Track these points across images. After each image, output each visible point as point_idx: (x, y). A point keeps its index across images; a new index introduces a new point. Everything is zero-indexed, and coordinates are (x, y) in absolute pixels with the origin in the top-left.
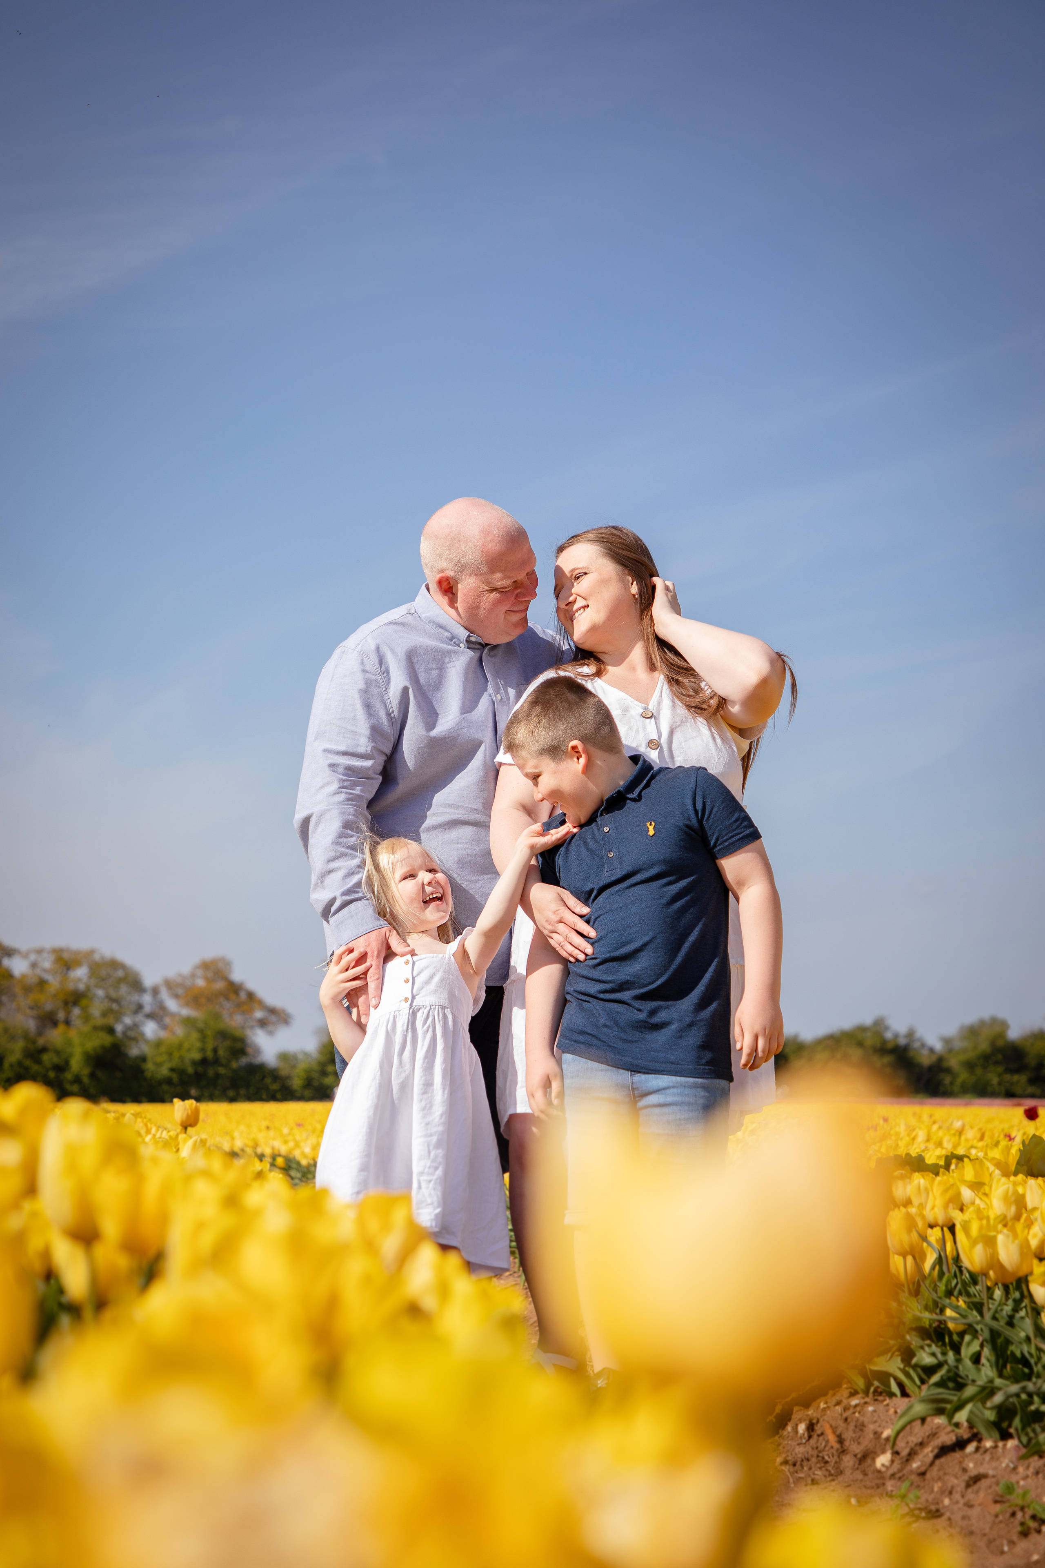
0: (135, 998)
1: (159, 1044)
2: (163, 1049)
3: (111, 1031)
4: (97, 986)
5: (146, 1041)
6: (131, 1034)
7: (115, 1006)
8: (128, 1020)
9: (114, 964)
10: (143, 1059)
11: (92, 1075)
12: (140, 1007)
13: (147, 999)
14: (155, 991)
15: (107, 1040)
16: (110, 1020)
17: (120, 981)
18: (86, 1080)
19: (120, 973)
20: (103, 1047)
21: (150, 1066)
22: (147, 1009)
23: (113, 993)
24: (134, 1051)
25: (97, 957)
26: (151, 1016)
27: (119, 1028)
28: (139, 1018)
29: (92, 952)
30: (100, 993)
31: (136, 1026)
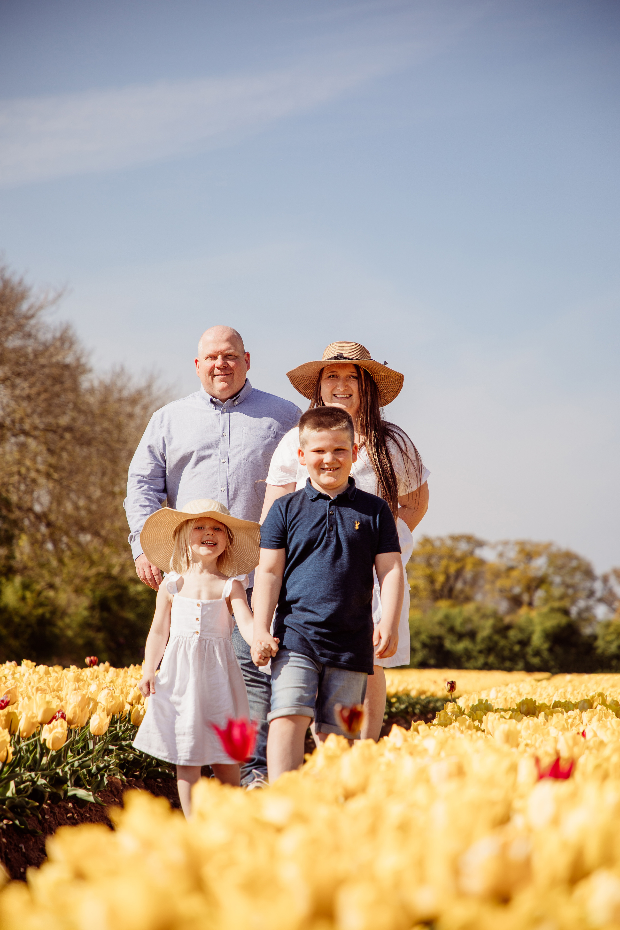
0: (588, 584)
1: (608, 625)
2: (611, 629)
3: (566, 612)
4: (555, 573)
5: (599, 623)
6: (585, 615)
7: (570, 591)
8: (582, 604)
9: (569, 556)
10: (594, 637)
11: (551, 650)
12: (591, 594)
13: (598, 586)
14: (605, 580)
15: (563, 620)
16: (566, 603)
17: (575, 569)
18: (546, 654)
19: (574, 563)
20: (559, 626)
21: (600, 643)
22: (599, 594)
23: (569, 580)
24: (587, 631)
25: (554, 549)
26: (601, 600)
27: (574, 611)
28: (591, 602)
29: (549, 545)
30: (557, 579)
31: (588, 609)
